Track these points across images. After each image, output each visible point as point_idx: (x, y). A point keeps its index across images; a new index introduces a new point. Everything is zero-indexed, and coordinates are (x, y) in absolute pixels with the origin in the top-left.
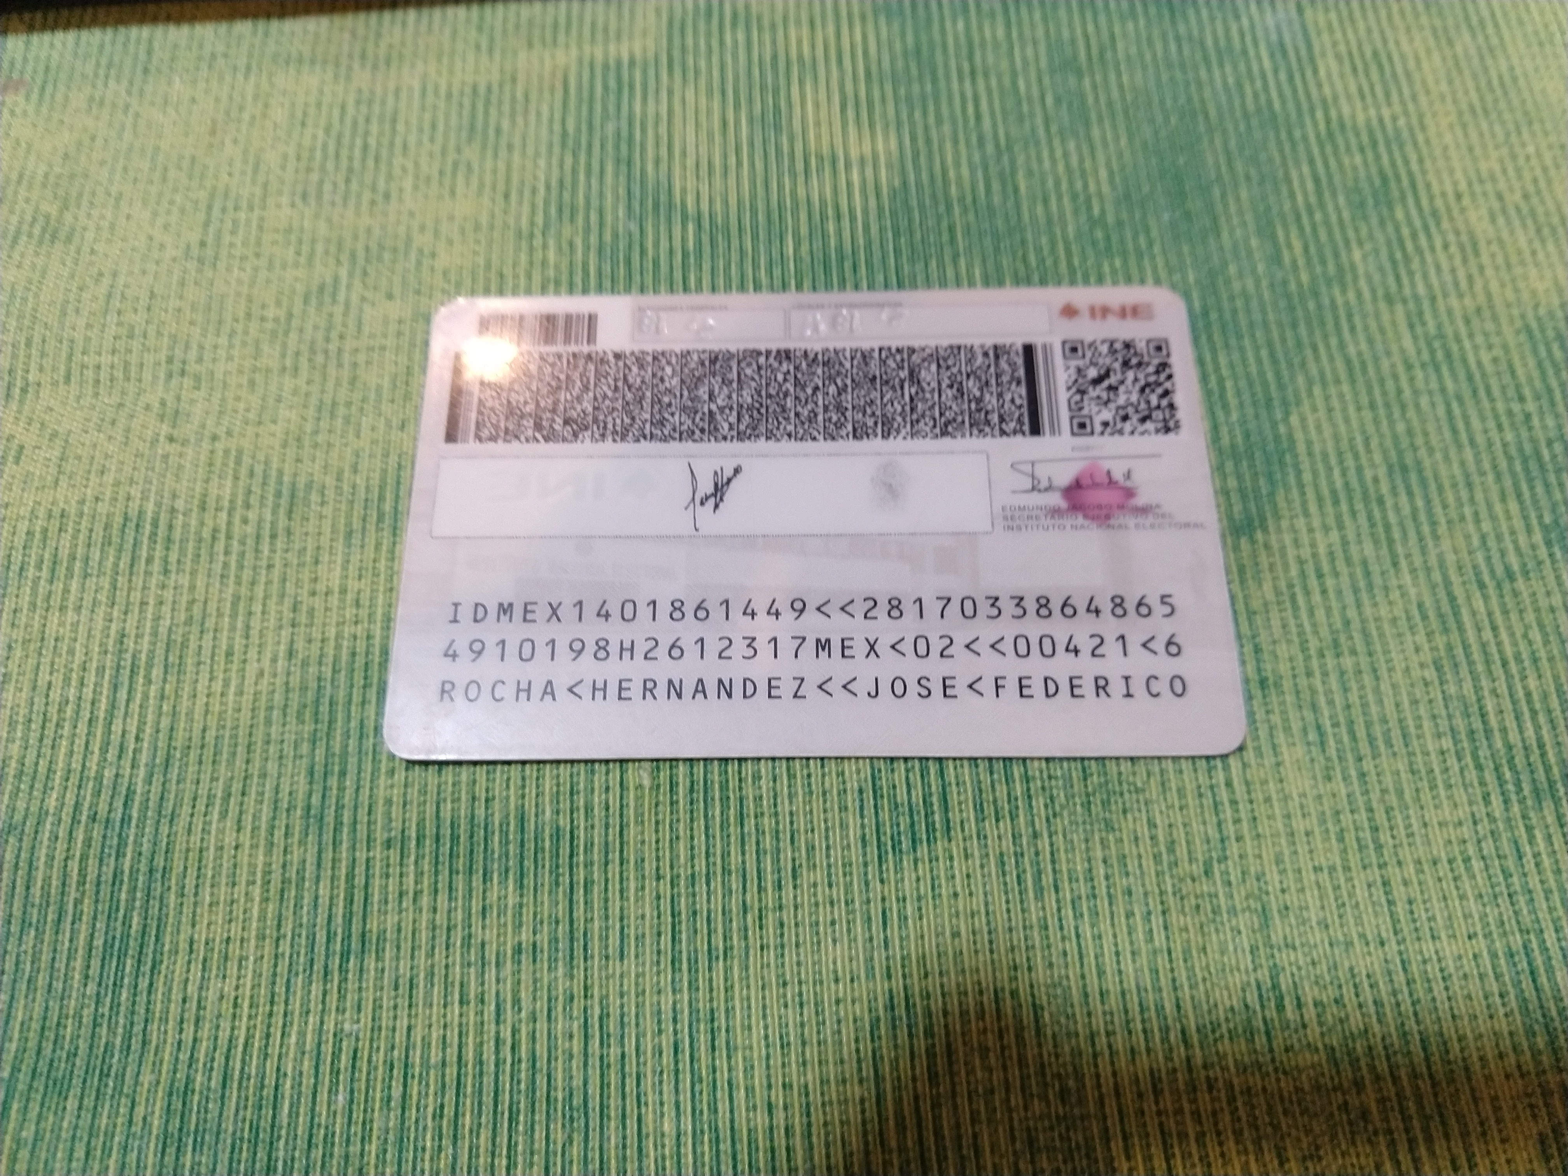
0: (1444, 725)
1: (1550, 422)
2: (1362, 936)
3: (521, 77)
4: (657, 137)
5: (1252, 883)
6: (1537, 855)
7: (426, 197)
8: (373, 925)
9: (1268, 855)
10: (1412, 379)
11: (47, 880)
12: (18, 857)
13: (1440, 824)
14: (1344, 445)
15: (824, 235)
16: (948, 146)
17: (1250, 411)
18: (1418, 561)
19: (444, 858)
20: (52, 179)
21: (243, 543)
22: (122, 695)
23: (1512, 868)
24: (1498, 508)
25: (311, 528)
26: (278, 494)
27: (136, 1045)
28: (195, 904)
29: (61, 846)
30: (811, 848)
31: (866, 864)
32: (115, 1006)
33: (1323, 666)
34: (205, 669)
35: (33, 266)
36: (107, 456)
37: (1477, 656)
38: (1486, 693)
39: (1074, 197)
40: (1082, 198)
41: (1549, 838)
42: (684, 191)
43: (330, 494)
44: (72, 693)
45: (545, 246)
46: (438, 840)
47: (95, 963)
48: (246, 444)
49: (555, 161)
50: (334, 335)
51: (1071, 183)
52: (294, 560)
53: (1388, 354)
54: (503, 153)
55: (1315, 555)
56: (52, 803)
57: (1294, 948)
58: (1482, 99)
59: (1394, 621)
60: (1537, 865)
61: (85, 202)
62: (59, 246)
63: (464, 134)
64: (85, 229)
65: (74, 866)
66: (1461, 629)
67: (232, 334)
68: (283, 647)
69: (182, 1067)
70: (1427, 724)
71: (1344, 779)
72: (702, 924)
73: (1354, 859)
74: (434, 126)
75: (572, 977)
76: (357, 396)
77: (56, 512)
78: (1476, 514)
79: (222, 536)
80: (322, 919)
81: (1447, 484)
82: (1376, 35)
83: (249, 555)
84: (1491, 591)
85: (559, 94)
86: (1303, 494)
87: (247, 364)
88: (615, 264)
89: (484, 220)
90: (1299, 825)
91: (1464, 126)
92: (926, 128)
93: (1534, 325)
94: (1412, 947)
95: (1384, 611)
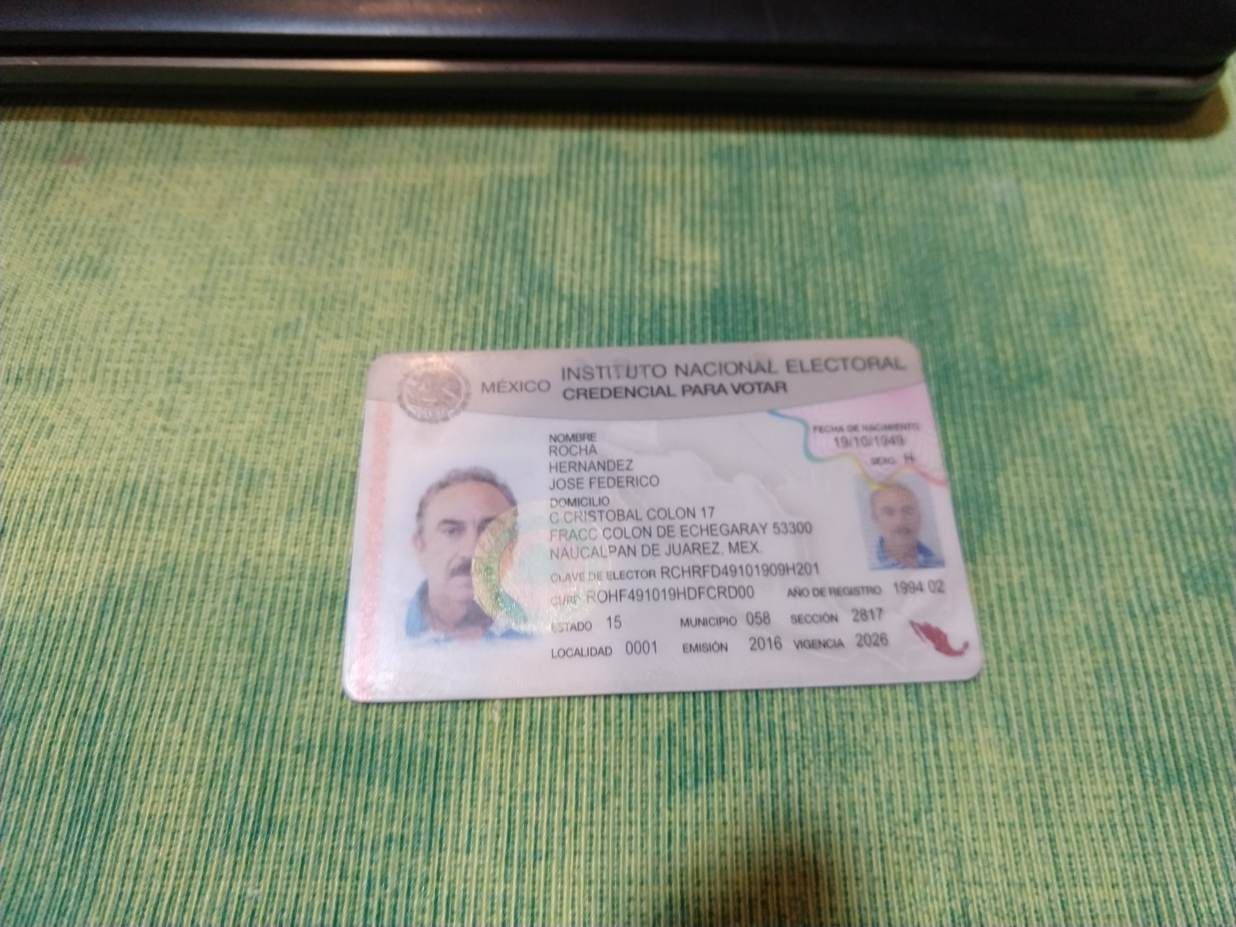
0: (1100, 721)
1: (1189, 496)
2: (1032, 880)
3: (448, 182)
4: (545, 236)
5: (950, 832)
6: (1166, 826)
7: (371, 265)
8: (279, 812)
9: (964, 810)
10: (1088, 457)
11: (35, 759)
12: (15, 738)
13: (1095, 797)
14: (1037, 503)
15: (662, 320)
16: (757, 260)
17: (968, 472)
18: (1086, 593)
19: (339, 763)
20: (98, 231)
21: (210, 511)
22: (107, 619)
23: (1147, 835)
24: (1148, 558)
25: (262, 503)
26: (240, 476)
27: (87, 893)
28: (145, 786)
29: (48, 733)
30: (617, 781)
31: (658, 796)
32: (76, 861)
33: (1011, 669)
34: (172, 605)
35: (77, 294)
36: (115, 438)
37: (1127, 669)
38: (1133, 699)
39: (848, 303)
40: (853, 305)
41: (1175, 813)
42: (562, 277)
43: (279, 479)
44: (69, 615)
45: (456, 310)
46: (336, 749)
47: (64, 827)
48: (220, 436)
49: (468, 246)
50: (293, 360)
51: (846, 293)
52: (246, 525)
53: (1072, 437)
54: (430, 237)
55: (1010, 584)
56: (44, 699)
57: (981, 886)
58: (1149, 256)
59: (1066, 638)
60: (1166, 834)
61: (121, 249)
62: (98, 280)
63: (403, 221)
64: (119, 269)
65: (56, 749)
66: (1116, 648)
67: (218, 354)
68: (233, 593)
69: (121, 913)
70: (1088, 720)
71: (1023, 756)
72: (531, 831)
73: (1029, 819)
74: (381, 214)
75: (429, 864)
76: (306, 408)
77: (73, 476)
78: (1131, 562)
79: (195, 504)
80: (240, 804)
81: (1110, 538)
82: (1073, 203)
83: (214, 521)
84: (1140, 620)
85: (475, 198)
86: (1004, 536)
87: (227, 377)
88: (507, 327)
89: (412, 285)
90: (988, 789)
91: (1134, 274)
92: (742, 246)
93: (1179, 423)
94: (1069, 890)
95: (1059, 630)
